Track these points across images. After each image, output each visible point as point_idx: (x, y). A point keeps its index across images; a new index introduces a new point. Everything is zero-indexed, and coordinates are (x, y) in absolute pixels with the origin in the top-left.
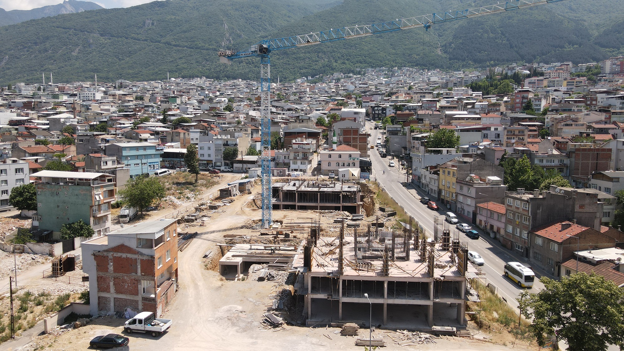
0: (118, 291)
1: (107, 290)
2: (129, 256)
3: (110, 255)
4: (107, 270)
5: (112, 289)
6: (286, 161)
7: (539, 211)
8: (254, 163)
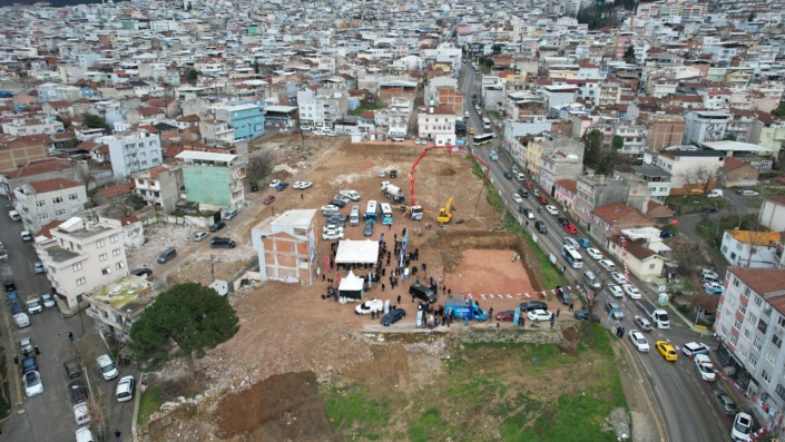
0: (281, 263)
1: (273, 262)
2: (289, 240)
3: (274, 239)
4: (271, 249)
5: (276, 262)
6: (385, 123)
7: (601, 195)
8: (354, 124)
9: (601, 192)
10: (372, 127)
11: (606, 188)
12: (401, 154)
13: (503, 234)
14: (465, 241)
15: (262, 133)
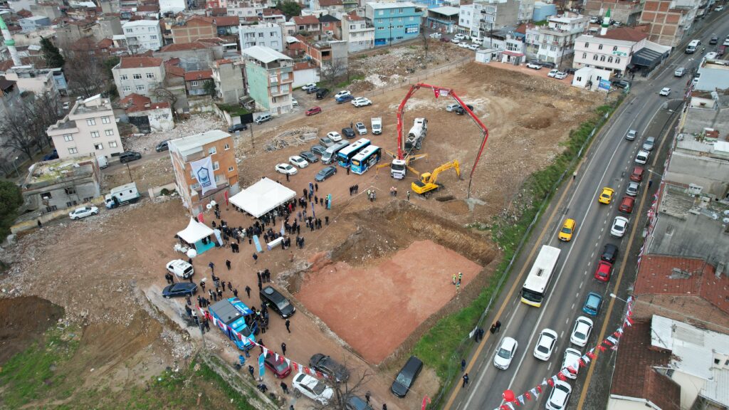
6: (536, 43)
7: (669, 236)
8: (502, 39)
9: (669, 230)
10: (520, 44)
11: (683, 226)
12: (519, 86)
13: (478, 237)
14: (428, 227)
15: (416, 36)
